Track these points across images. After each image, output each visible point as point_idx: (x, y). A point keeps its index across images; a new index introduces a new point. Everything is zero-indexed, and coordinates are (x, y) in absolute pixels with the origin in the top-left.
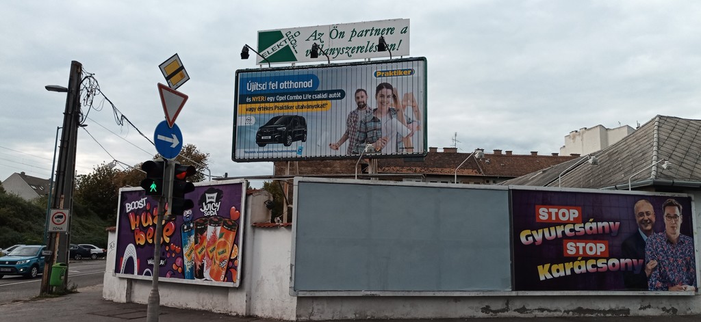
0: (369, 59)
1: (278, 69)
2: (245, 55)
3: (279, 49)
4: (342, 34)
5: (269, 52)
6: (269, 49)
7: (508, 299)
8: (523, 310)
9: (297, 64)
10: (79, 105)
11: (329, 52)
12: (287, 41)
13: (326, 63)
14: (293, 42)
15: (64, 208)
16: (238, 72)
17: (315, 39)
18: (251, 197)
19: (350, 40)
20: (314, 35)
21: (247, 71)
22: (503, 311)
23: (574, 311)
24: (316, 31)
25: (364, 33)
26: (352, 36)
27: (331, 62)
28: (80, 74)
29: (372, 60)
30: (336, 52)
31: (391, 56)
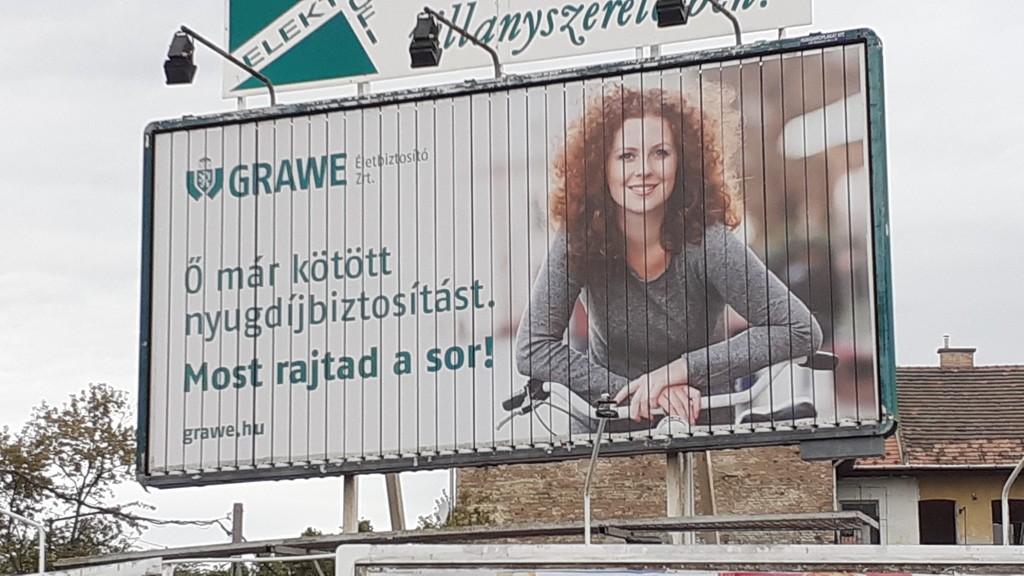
0: (654, 49)
1: (304, 111)
2: (179, 66)
5: (271, 42)
6: (270, 33)
9: (376, 86)
11: (497, 29)
13: (486, 74)
14: (362, 1)
21: (187, 123)
27: (506, 70)
30: (524, 28)
31: (737, 32)
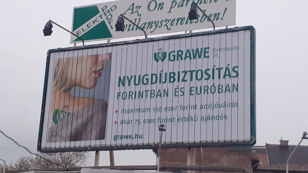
1: (92, 47)
2: (48, 31)
3: (94, 26)
4: (161, 6)
5: (84, 28)
6: (84, 26)
9: (112, 40)
11: (146, 26)
12: (103, 16)
13: (143, 37)
14: (109, 17)
17: (132, 13)
19: (170, 12)
20: (131, 8)
21: (60, 50)
24: (133, 4)
25: (185, 3)
26: (171, 8)
27: (149, 37)
29: (194, 31)
30: (154, 25)
31: (214, 27)
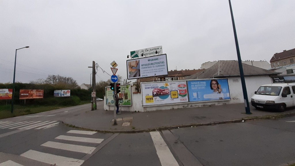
0: (154, 55)
1: (135, 59)
2: (128, 57)
3: (135, 55)
4: (148, 50)
5: (133, 55)
7: (188, 104)
8: (191, 106)
9: (139, 58)
10: (95, 70)
11: (145, 54)
14: (138, 53)
15: (95, 92)
16: (127, 61)
17: (142, 52)
18: (132, 87)
21: (129, 60)
22: (187, 107)
23: (203, 105)
24: (142, 50)
25: (153, 50)
26: (150, 51)
27: (146, 57)
28: (94, 63)
30: (147, 54)
31: (159, 54)
